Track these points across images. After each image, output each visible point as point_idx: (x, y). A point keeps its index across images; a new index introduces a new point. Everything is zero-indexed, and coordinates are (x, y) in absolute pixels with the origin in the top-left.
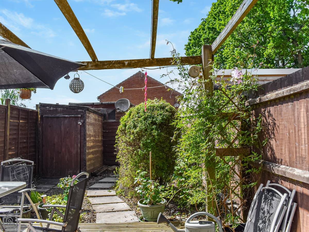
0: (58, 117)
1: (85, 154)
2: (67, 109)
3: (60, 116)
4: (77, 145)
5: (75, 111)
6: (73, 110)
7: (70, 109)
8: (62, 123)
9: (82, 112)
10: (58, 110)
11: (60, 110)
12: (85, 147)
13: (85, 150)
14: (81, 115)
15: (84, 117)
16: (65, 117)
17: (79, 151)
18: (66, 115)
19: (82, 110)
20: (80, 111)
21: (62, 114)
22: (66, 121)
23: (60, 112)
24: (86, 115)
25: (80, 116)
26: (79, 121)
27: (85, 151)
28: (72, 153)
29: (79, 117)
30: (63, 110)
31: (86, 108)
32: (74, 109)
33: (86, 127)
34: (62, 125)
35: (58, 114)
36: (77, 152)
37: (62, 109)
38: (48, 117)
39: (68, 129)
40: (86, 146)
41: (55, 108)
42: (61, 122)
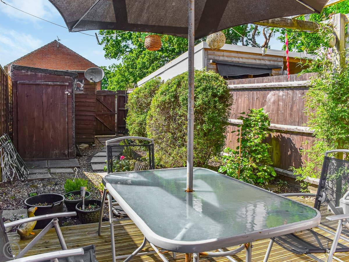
2: (50, 74)
3: (41, 83)
4: (64, 119)
5: (60, 78)
6: (58, 77)
7: (54, 74)
9: (70, 79)
11: (41, 75)
12: (74, 122)
13: (73, 126)
14: (69, 82)
16: (47, 85)
17: (67, 127)
18: (50, 83)
19: (71, 76)
20: (68, 78)
21: (43, 80)
23: (41, 79)
25: (68, 85)
26: (66, 90)
28: (58, 129)
29: (66, 85)
30: (45, 76)
31: (75, 75)
32: (60, 75)
34: (44, 95)
35: (38, 80)
37: (43, 74)
38: (23, 84)
39: (52, 100)
40: (74, 120)
41: (33, 71)
42: (43, 91)
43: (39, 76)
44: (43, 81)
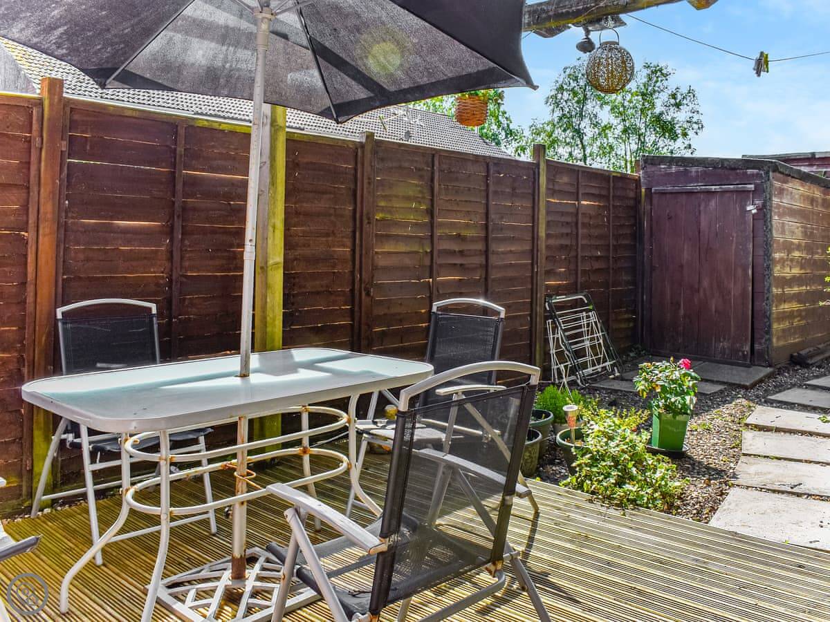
0: (691, 193)
1: (768, 299)
2: (715, 168)
3: (697, 189)
4: (745, 270)
5: (737, 174)
6: (733, 172)
8: (702, 208)
9: (758, 176)
10: (691, 172)
11: (697, 172)
12: (769, 278)
13: (766, 288)
14: (755, 184)
15: (764, 192)
16: (709, 192)
17: (750, 288)
18: (713, 187)
19: (759, 169)
20: (753, 175)
21: (701, 182)
22: (713, 203)
23: (696, 179)
24: (772, 185)
25: (753, 189)
26: (748, 203)
27: (769, 290)
28: (731, 294)
29: (750, 191)
30: (705, 171)
31: (770, 165)
32: (734, 169)
33: (771, 221)
34: (703, 215)
35: (690, 183)
36: (744, 290)
37: (700, 169)
38: (663, 193)
39: (719, 226)
40: (770, 275)
41: (681, 166)
42: (699, 206)
43: (693, 174)
44: (700, 184)
